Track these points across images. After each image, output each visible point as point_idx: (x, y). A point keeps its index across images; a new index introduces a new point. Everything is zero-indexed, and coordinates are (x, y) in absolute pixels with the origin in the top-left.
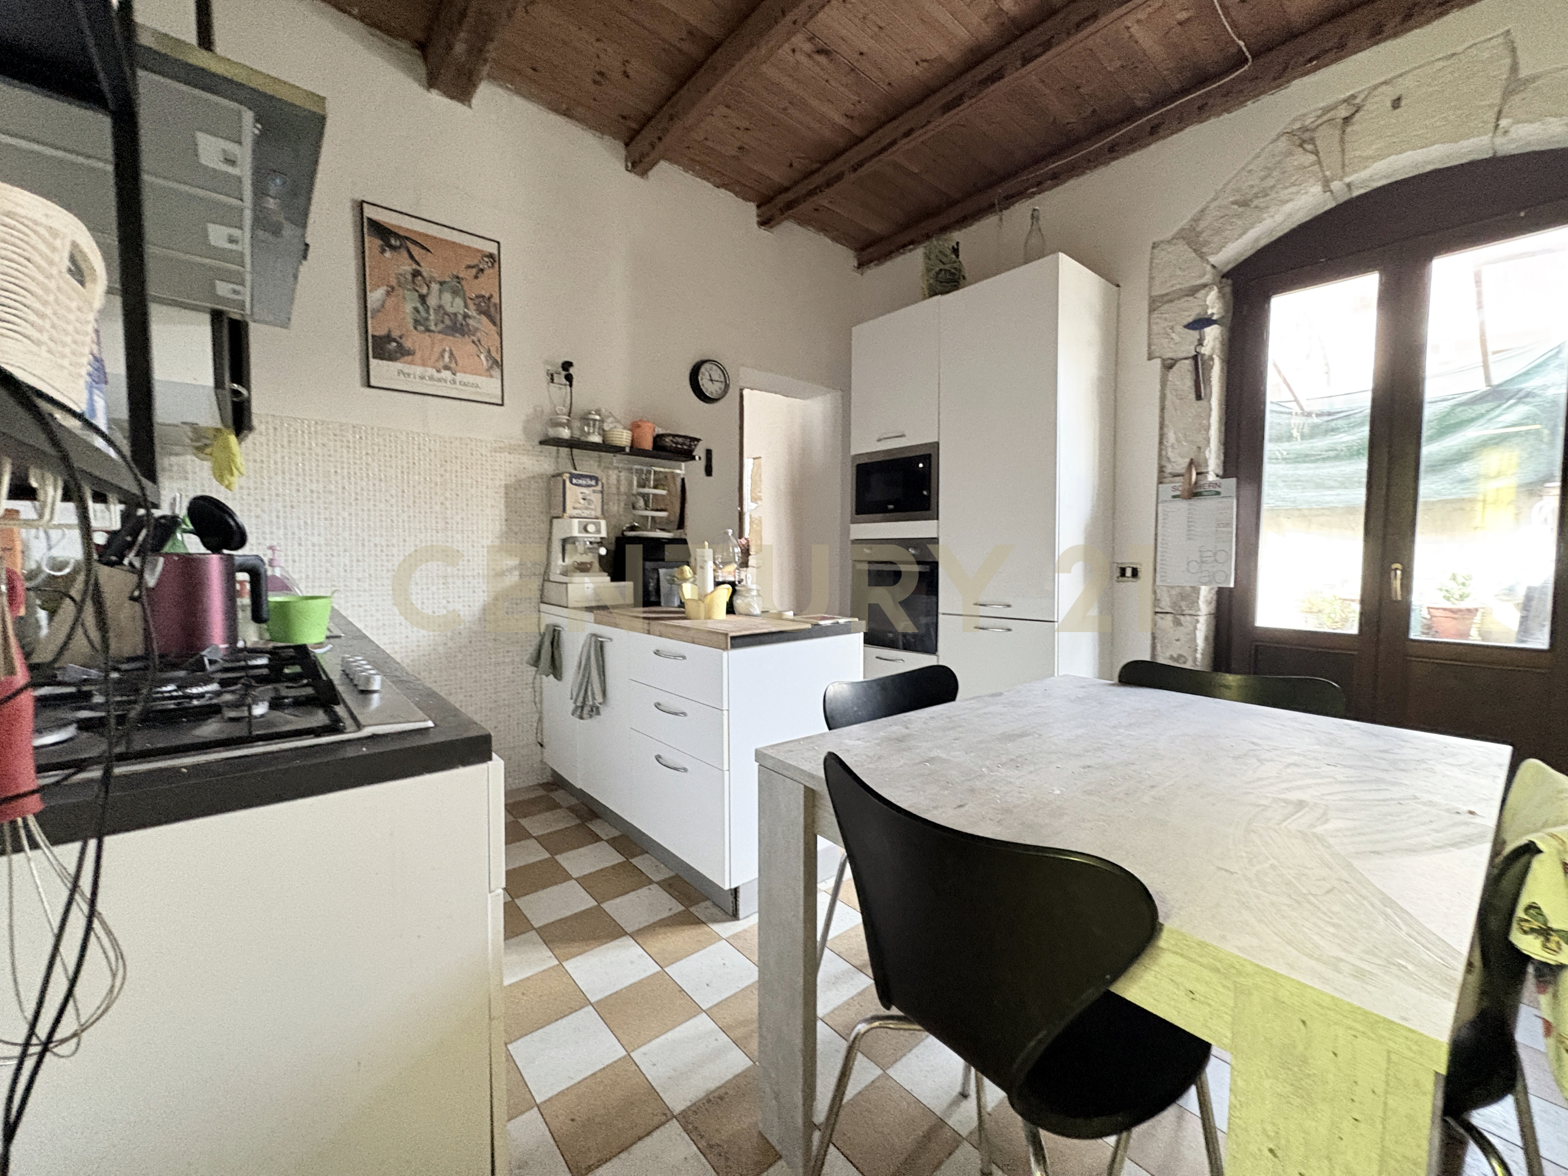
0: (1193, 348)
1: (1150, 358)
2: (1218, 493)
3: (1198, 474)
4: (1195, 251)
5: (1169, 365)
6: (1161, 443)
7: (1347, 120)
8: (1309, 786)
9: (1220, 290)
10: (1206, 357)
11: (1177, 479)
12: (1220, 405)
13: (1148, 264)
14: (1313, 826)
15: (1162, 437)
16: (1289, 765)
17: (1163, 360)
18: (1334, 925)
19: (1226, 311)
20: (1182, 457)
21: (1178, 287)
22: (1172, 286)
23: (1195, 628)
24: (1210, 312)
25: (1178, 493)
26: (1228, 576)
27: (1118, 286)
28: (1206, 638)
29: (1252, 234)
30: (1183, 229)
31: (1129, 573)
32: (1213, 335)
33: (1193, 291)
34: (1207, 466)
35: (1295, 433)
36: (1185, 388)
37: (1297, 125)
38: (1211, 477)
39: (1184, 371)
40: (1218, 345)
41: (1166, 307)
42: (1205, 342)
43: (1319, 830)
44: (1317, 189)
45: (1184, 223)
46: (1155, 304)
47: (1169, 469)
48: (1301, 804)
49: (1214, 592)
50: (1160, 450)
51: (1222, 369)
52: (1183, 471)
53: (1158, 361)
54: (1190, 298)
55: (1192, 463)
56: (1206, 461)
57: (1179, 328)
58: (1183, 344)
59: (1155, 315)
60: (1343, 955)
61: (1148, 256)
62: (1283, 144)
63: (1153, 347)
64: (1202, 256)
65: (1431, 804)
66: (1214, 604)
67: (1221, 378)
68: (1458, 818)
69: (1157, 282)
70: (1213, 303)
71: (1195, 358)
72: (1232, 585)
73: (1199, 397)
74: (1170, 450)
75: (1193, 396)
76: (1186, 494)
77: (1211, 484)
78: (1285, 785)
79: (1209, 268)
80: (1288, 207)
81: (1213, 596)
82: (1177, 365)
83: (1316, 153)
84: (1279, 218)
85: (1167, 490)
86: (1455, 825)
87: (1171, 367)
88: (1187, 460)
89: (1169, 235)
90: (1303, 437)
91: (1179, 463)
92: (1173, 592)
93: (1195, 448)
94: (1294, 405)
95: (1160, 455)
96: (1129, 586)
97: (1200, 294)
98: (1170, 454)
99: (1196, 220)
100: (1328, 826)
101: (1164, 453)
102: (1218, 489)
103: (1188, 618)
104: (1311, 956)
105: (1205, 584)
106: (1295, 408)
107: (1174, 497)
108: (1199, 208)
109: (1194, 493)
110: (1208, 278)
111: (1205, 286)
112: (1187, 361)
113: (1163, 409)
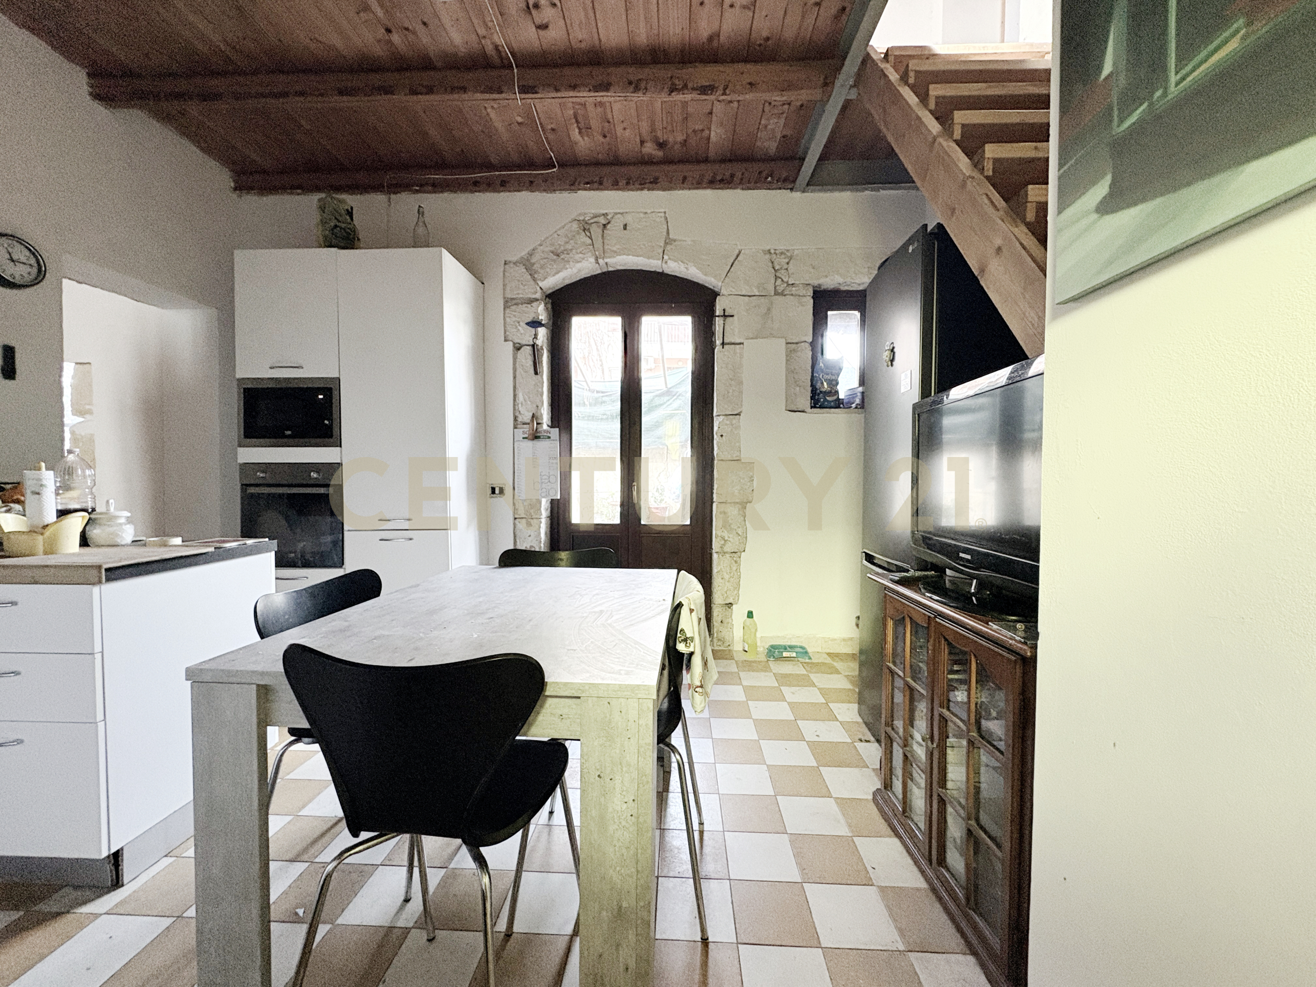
0: (531, 339)
1: (506, 340)
2: (549, 437)
3: (537, 424)
4: (530, 275)
5: (518, 348)
6: (515, 400)
7: (605, 226)
8: (604, 603)
9: (546, 304)
10: (539, 347)
11: (525, 426)
12: (548, 379)
13: (502, 274)
14: (607, 620)
15: (515, 396)
16: (594, 596)
17: (514, 344)
18: (618, 658)
19: (549, 320)
20: (528, 411)
21: (521, 296)
22: (518, 294)
23: (540, 527)
24: (540, 318)
25: (526, 436)
26: (556, 493)
27: (483, 283)
28: (546, 533)
29: (562, 275)
30: (522, 258)
31: (497, 491)
32: (542, 332)
33: (531, 301)
34: (542, 419)
35: (587, 403)
36: (528, 365)
37: (582, 218)
38: (545, 427)
39: (526, 355)
40: (546, 341)
41: (513, 308)
42: (538, 337)
43: (609, 622)
44: (592, 260)
45: (524, 253)
46: (508, 303)
47: (520, 419)
48: (601, 612)
49: (549, 502)
50: (514, 405)
51: (548, 357)
52: (528, 421)
53: (511, 344)
54: (529, 306)
55: (533, 416)
56: (542, 415)
57: (523, 324)
58: (525, 335)
59: (508, 311)
60: (622, 668)
61: (502, 269)
62: (575, 226)
63: (507, 333)
64: (535, 280)
65: (651, 600)
66: (549, 510)
67: (548, 363)
68: (660, 603)
69: (508, 288)
70: (541, 312)
71: (533, 346)
72: (559, 498)
73: (536, 373)
74: (520, 405)
75: (532, 371)
76: (531, 437)
77: (545, 431)
78: (593, 605)
79: (538, 288)
80: (579, 265)
81: (549, 505)
82: (522, 349)
83: (590, 238)
84: (575, 270)
85: (520, 433)
86: (659, 606)
87: (519, 349)
88: (531, 414)
89: (514, 259)
90: (590, 405)
91: (526, 416)
92: (525, 504)
93: (535, 406)
94: (584, 384)
95: (514, 409)
96: (498, 501)
97: (535, 304)
98: (520, 409)
99: (531, 254)
100: (614, 618)
101: (517, 408)
102: (548, 435)
103: (535, 520)
104: (610, 673)
105: (544, 497)
106: (586, 387)
107: (523, 438)
108: (532, 248)
109: (535, 436)
110: (538, 295)
111: (537, 300)
112: (528, 347)
113: (515, 378)
